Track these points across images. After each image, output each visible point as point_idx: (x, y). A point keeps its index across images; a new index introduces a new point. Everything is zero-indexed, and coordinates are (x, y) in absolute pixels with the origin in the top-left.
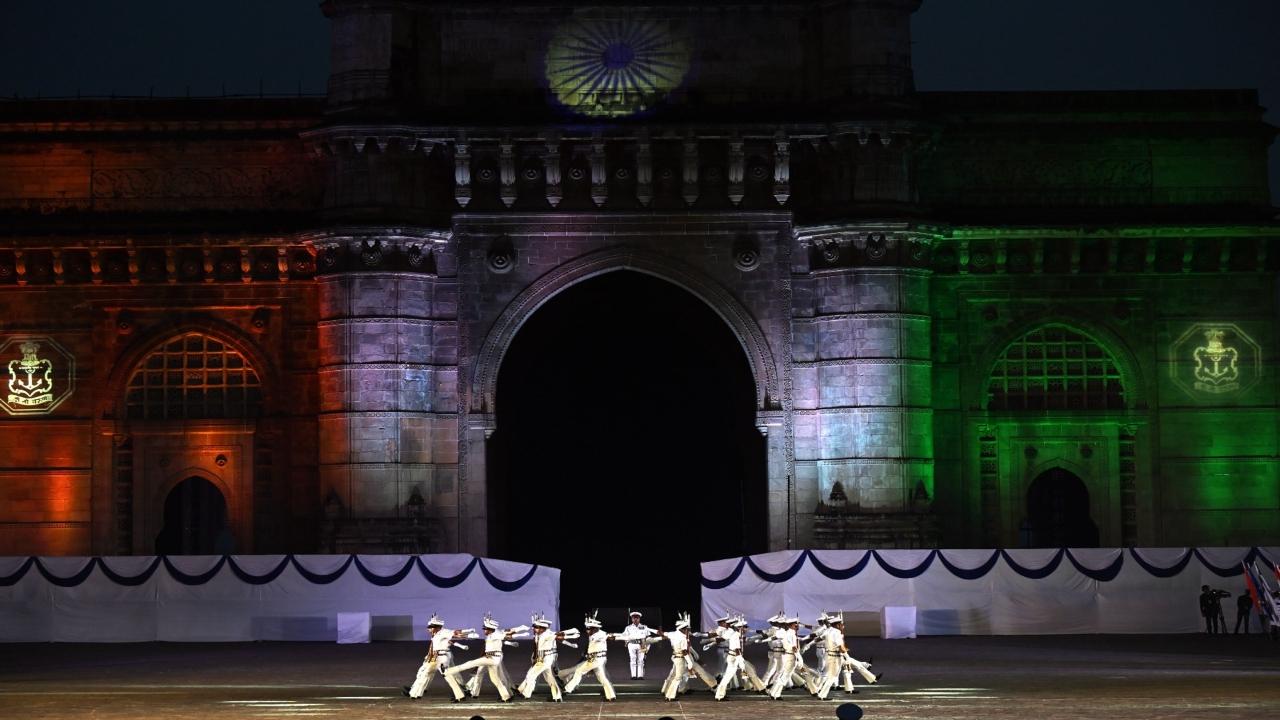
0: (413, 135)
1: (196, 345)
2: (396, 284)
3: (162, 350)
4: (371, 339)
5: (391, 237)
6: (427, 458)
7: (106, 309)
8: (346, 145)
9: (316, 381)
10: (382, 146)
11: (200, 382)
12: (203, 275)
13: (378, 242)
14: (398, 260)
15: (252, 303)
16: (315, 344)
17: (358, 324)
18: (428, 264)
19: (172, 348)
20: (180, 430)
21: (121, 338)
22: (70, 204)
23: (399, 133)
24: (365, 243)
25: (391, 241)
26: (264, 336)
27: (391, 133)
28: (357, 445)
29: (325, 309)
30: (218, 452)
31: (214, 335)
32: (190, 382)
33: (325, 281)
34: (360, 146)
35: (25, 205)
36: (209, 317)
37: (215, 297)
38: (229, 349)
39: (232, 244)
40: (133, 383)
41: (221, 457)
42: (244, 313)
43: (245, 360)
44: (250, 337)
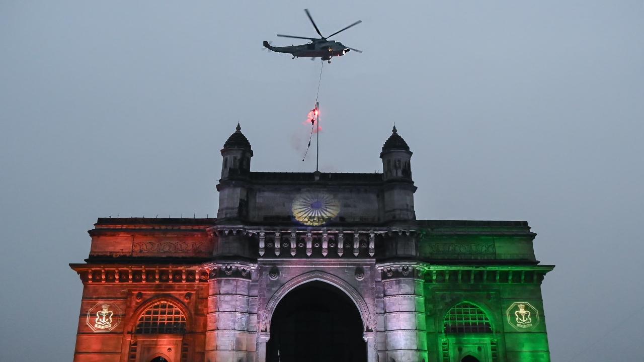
0: (245, 229)
1: (164, 306)
2: (237, 282)
3: (151, 308)
4: (227, 302)
5: (236, 265)
6: (244, 348)
7: (133, 292)
8: (221, 232)
9: (206, 321)
10: (234, 232)
11: (164, 320)
12: (168, 280)
13: (231, 267)
14: (237, 274)
15: (185, 291)
16: (206, 306)
17: (222, 297)
18: (249, 276)
19: (155, 307)
20: (155, 338)
21: (137, 303)
22: (124, 254)
23: (240, 228)
24: (226, 267)
25: (236, 267)
26: (189, 303)
27: (237, 228)
28: (219, 343)
29: (211, 292)
30: (169, 347)
31: (171, 302)
32: (160, 320)
33: (212, 282)
34: (227, 232)
35: (108, 254)
36: (169, 296)
37: (171, 288)
38: (176, 308)
39: (180, 268)
40: (139, 321)
41: (170, 349)
42: (182, 294)
43: (181, 312)
44: (183, 303)
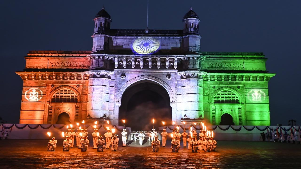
0: (107, 56)
1: (66, 91)
2: (103, 80)
3: (59, 91)
4: (97, 89)
5: (102, 72)
6: (107, 109)
7: (49, 84)
8: (94, 57)
9: (87, 97)
10: (101, 58)
11: (66, 96)
12: (67, 79)
13: (99, 73)
14: (103, 76)
15: (76, 84)
16: (87, 91)
17: (95, 87)
18: (109, 77)
19: (61, 91)
20: (62, 104)
21: (52, 89)
22: (44, 67)
23: (104, 55)
24: (97, 73)
25: (102, 73)
26: (78, 89)
27: (102, 55)
28: (94, 107)
29: (89, 84)
30: (69, 108)
31: (69, 89)
32: (64, 96)
33: (90, 80)
34: (97, 58)
35: (35, 67)
36: (68, 86)
37: (69, 82)
38: (72, 91)
39: (73, 74)
40: (53, 97)
41: (69, 109)
42: (75, 85)
43: (75, 93)
44: (75, 89)
